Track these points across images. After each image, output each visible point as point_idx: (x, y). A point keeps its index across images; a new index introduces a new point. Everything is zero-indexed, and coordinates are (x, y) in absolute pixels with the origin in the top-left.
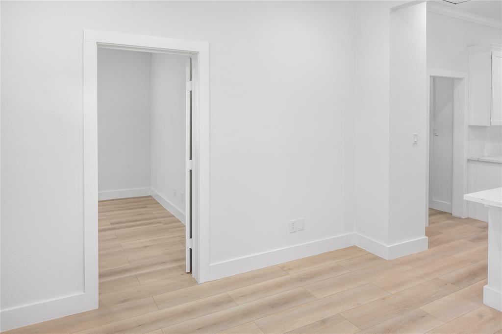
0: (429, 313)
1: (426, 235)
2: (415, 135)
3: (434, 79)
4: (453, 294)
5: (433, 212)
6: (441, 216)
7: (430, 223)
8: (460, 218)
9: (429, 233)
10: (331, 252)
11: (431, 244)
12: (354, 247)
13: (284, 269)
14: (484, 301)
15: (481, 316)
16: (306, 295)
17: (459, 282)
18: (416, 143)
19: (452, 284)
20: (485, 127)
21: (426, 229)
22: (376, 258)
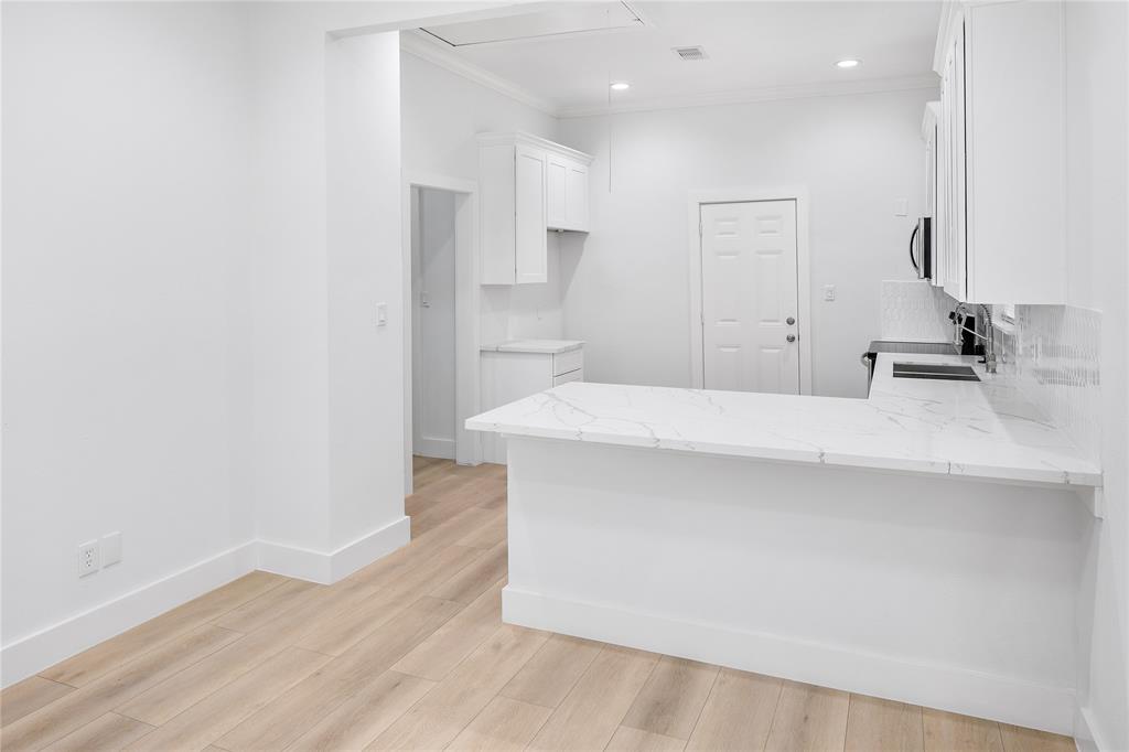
0: (407, 673)
1: (406, 514)
2: (381, 308)
3: (420, 193)
4: (453, 621)
5: (423, 464)
6: (436, 468)
7: (417, 485)
8: (469, 467)
9: (412, 508)
10: (195, 601)
11: (416, 531)
12: (256, 575)
13: (61, 679)
14: (503, 617)
15: (497, 647)
16: (125, 726)
17: (463, 592)
18: (383, 324)
19: (451, 600)
20: (507, 287)
21: (406, 501)
22: (303, 587)
